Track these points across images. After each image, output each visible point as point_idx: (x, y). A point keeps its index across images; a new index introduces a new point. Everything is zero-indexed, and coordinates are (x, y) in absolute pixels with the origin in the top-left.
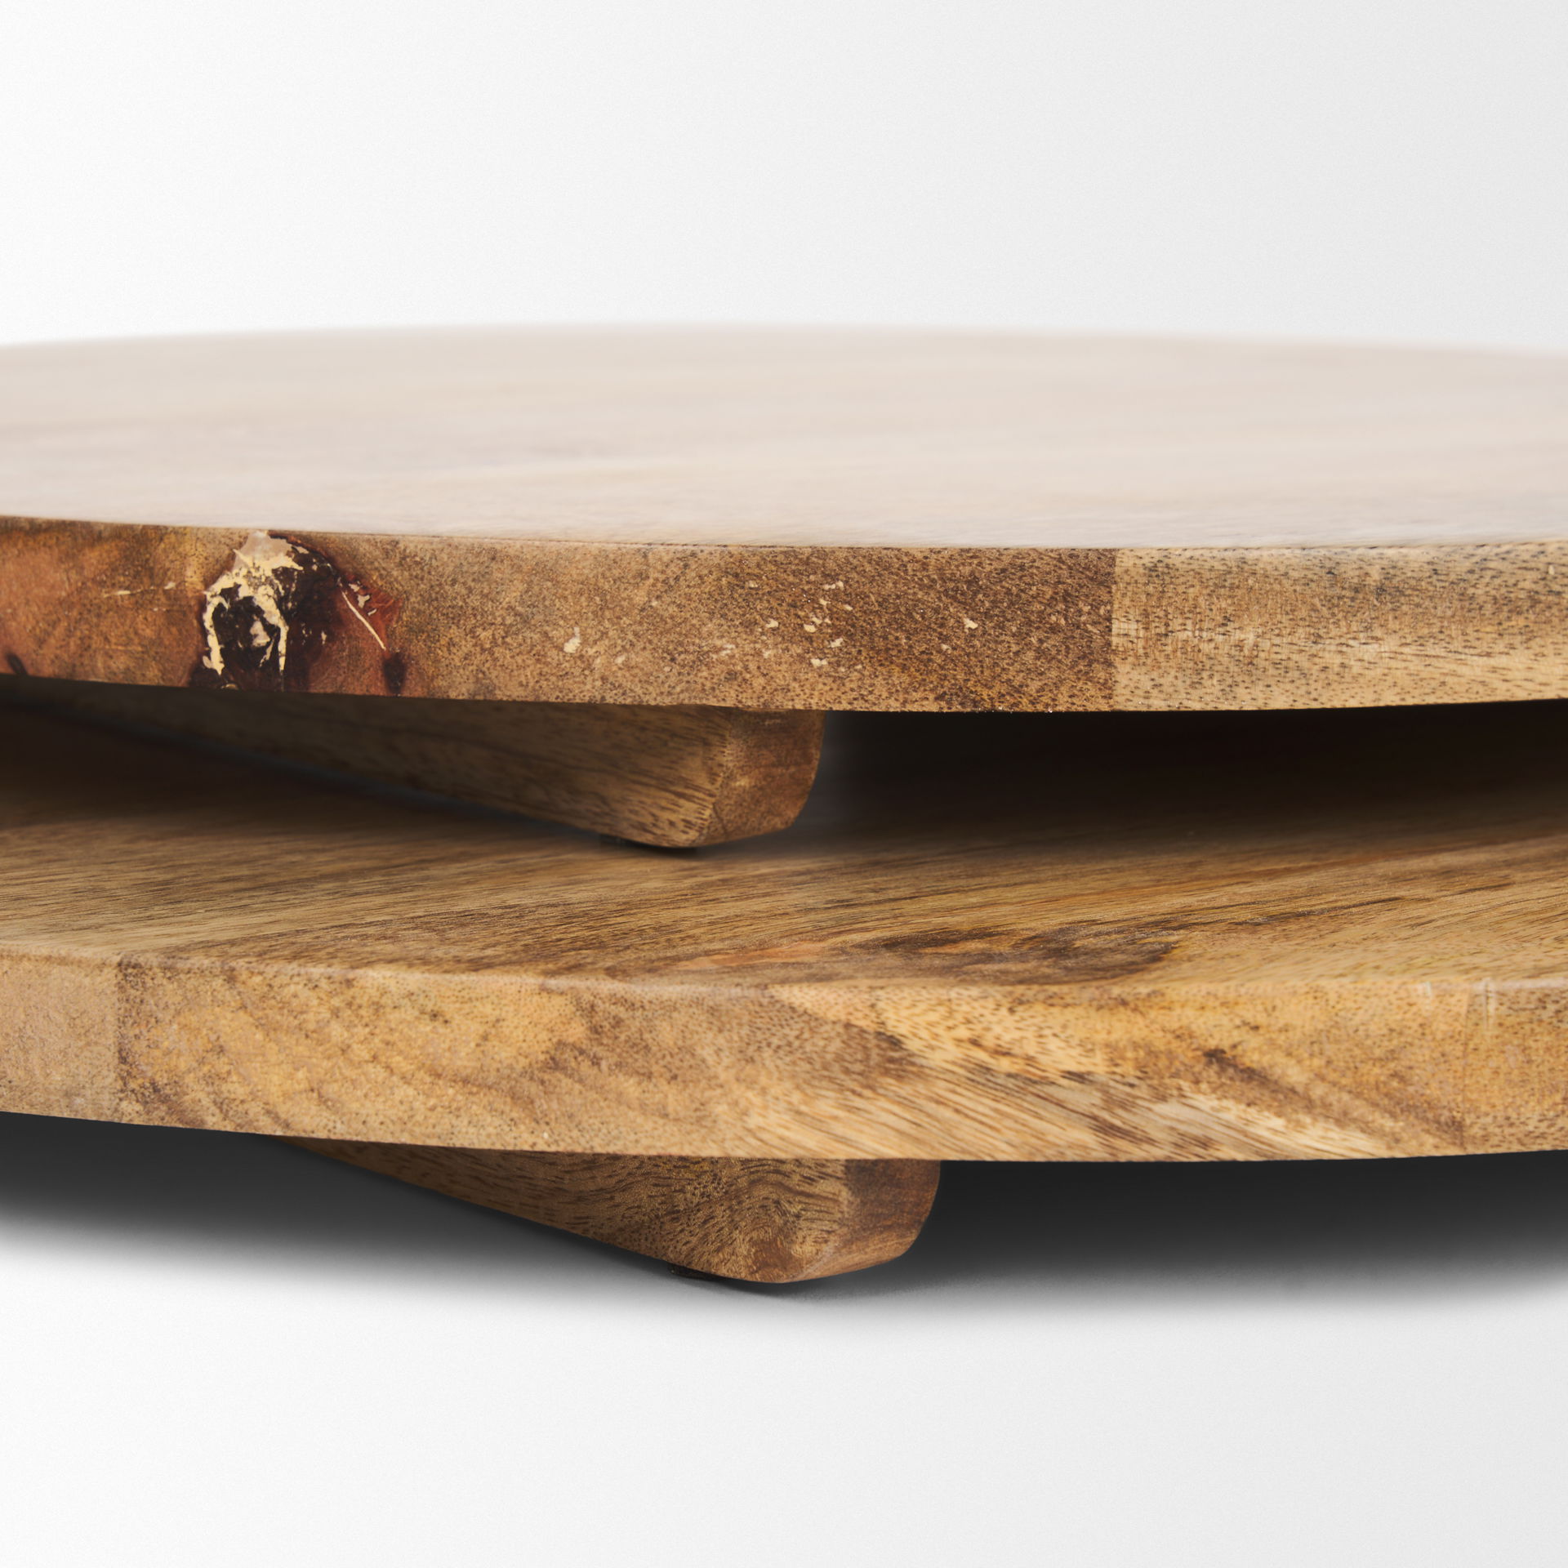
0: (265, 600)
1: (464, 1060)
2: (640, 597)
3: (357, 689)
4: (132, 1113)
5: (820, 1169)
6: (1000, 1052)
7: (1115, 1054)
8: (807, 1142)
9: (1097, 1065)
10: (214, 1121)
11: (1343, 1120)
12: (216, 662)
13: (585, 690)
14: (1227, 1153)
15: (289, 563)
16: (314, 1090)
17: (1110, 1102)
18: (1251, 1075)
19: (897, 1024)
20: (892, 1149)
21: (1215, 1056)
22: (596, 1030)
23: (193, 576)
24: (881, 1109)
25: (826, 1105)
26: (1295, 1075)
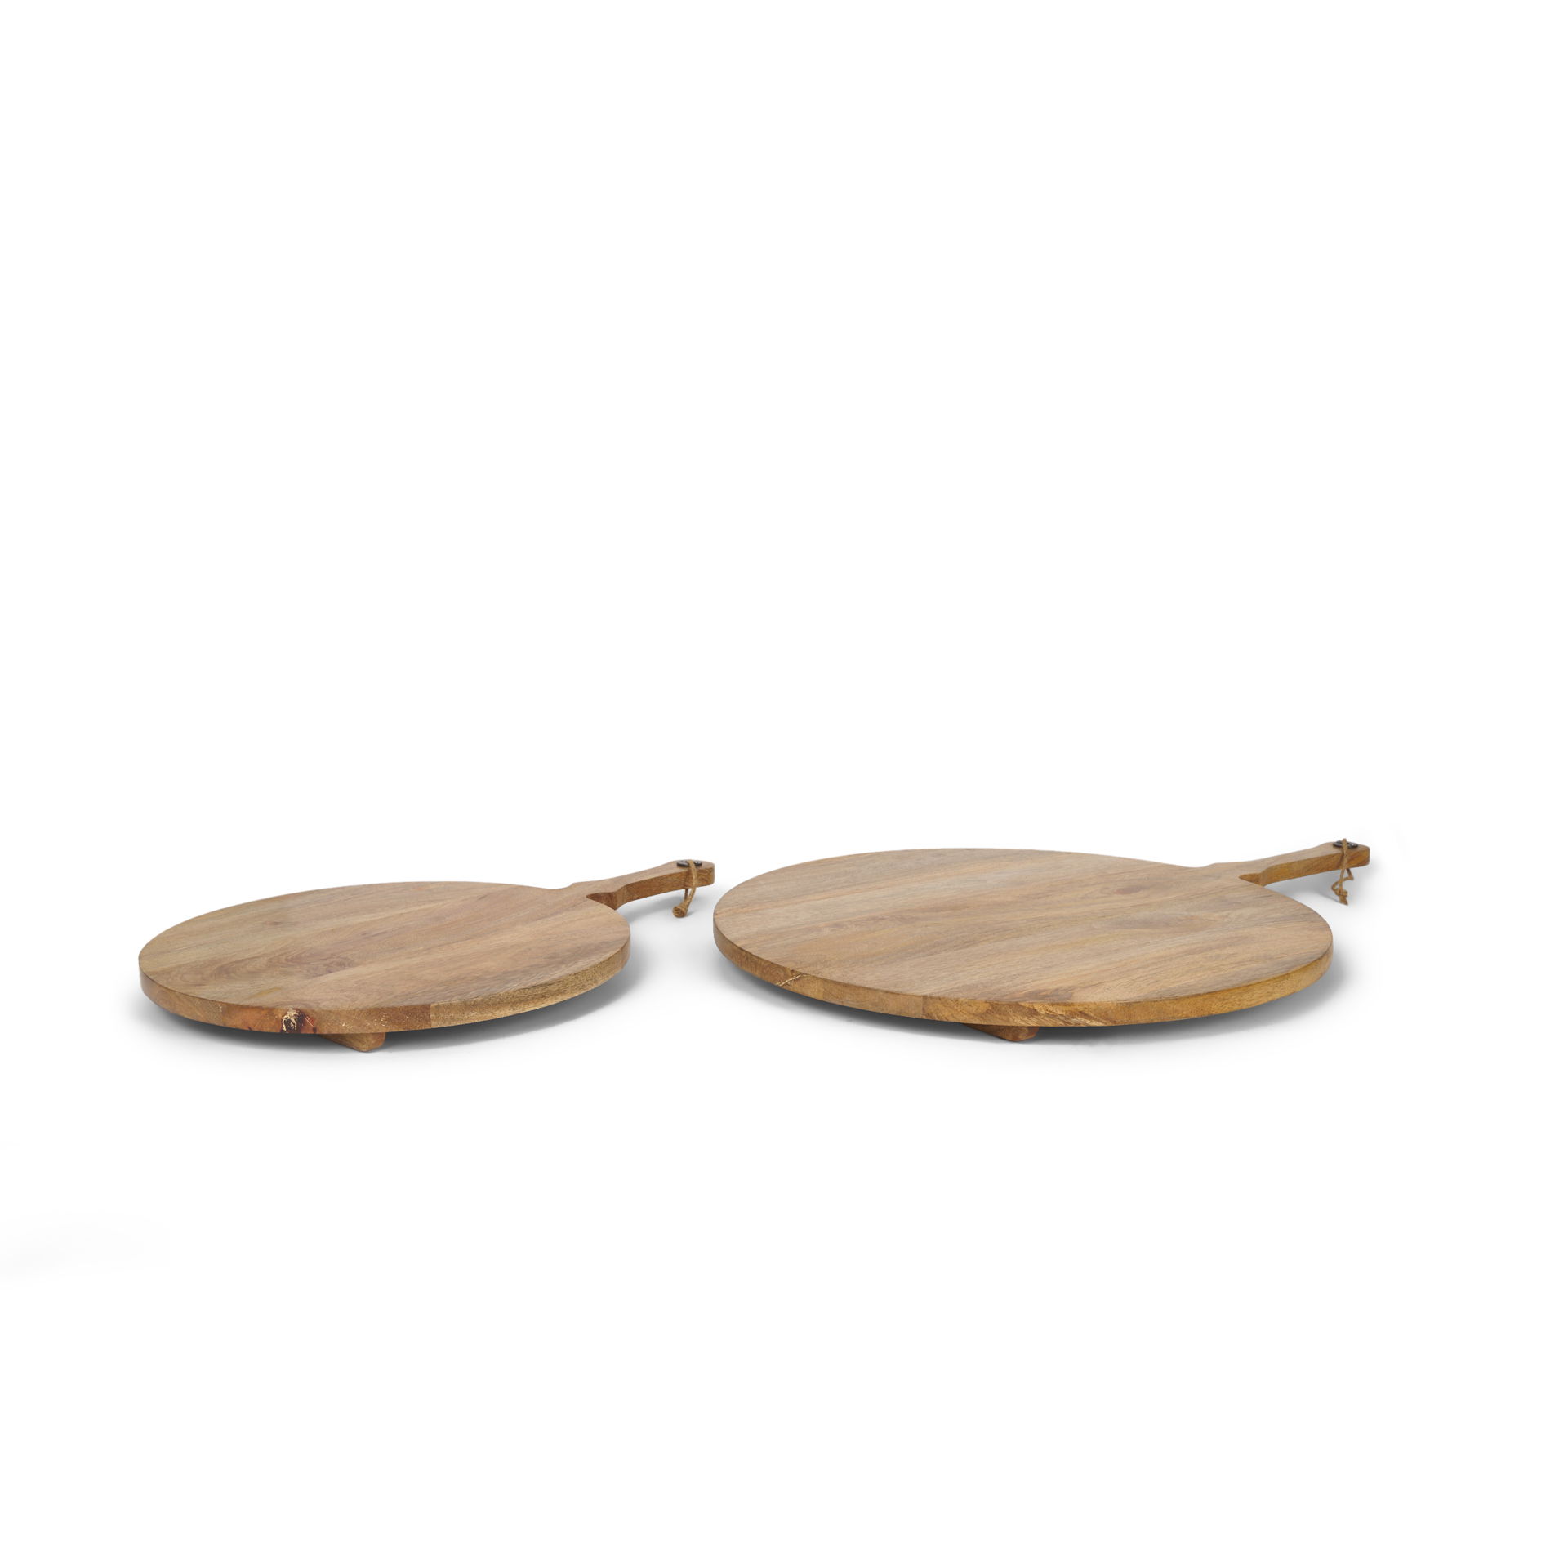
0: (292, 1019)
1: (974, 1012)
2: (354, 1017)
3: (309, 1033)
4: (924, 1017)
5: (1024, 1027)
6: (1050, 1012)
7: (1066, 1012)
8: (1023, 1024)
9: (1064, 1013)
10: (937, 1019)
11: (1099, 1021)
12: (285, 1029)
13: (346, 1032)
14: (1082, 1025)
15: (295, 1013)
16: (952, 1015)
17: (1066, 1018)
18: (1086, 1015)
19: (1036, 1007)
20: (1034, 1025)
21: (1080, 1012)
22: (993, 1008)
23: (280, 1016)
24: (1034, 1019)
25: (1026, 1019)
26: (1092, 1015)
